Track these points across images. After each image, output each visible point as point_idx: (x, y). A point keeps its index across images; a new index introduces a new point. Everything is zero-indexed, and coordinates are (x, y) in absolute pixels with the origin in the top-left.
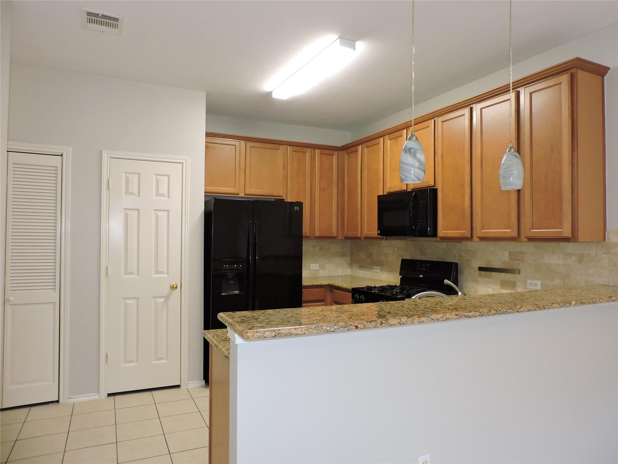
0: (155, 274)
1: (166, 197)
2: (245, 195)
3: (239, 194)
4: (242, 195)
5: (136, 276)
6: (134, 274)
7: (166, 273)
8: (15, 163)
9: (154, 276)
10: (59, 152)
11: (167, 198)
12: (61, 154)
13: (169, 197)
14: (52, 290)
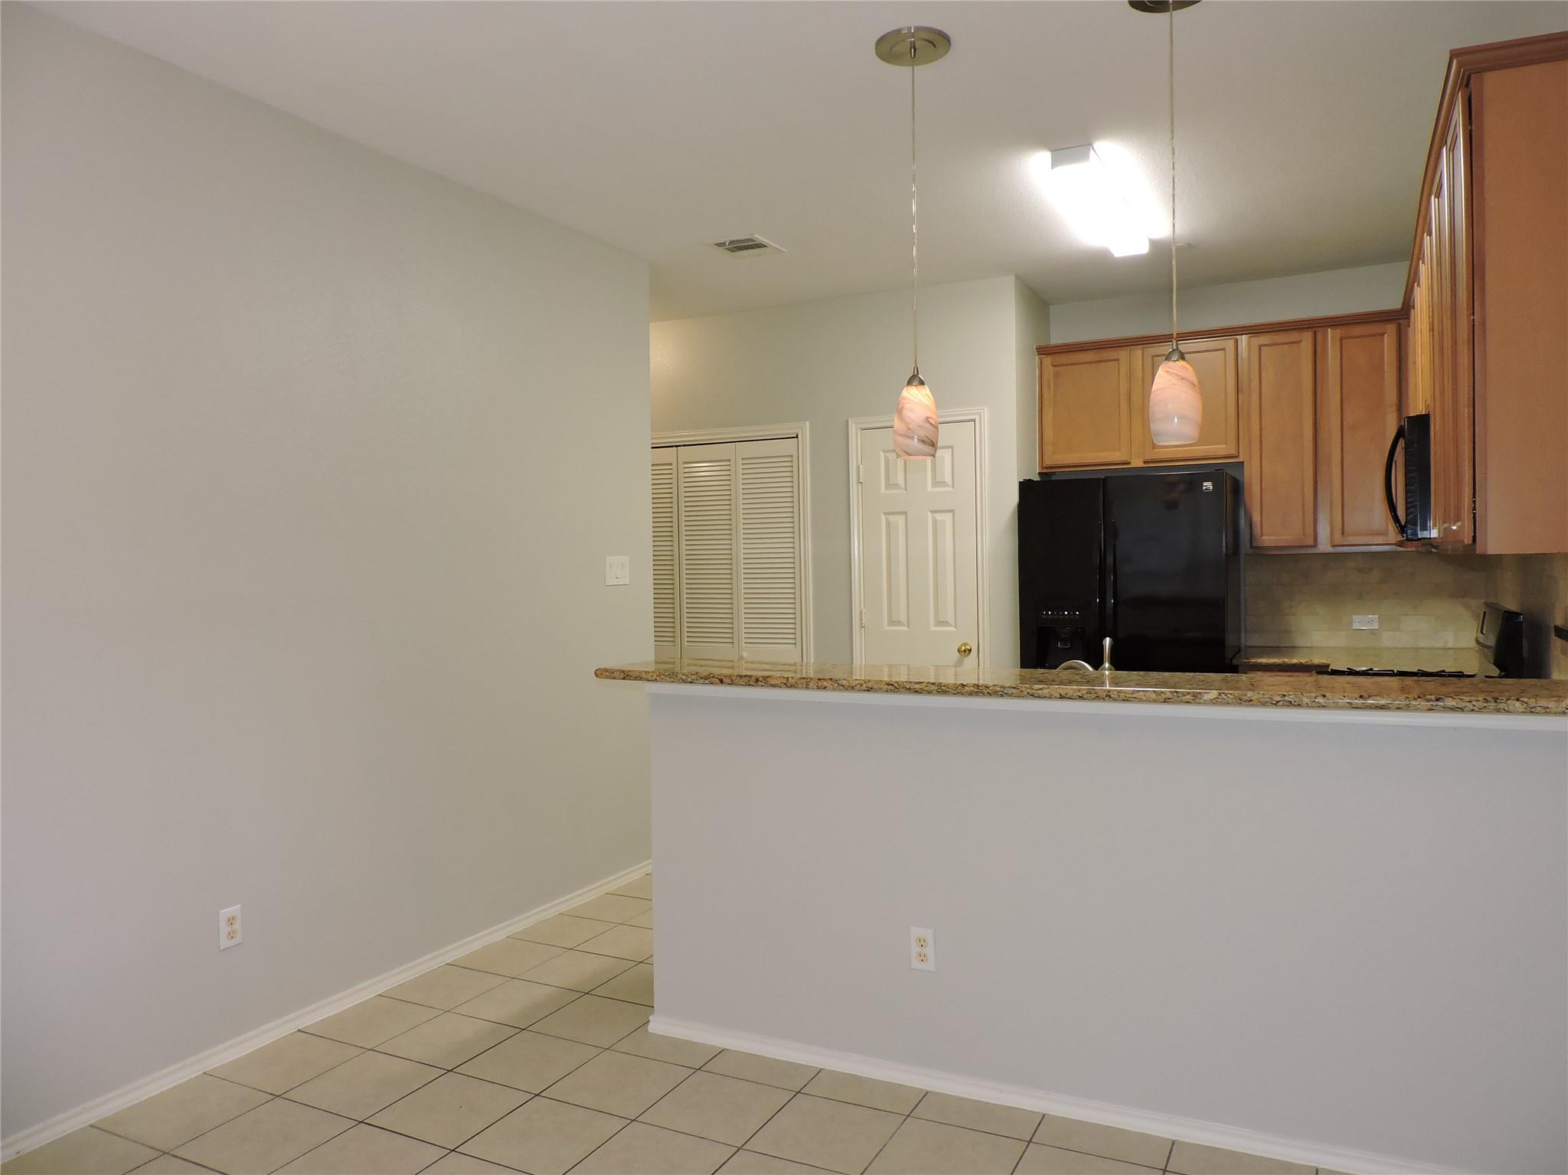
0: (935, 626)
1: (949, 486)
2: (1145, 463)
3: (1130, 463)
4: (1137, 463)
5: (905, 628)
6: (903, 625)
7: (953, 625)
8: (745, 457)
9: (933, 628)
10: (792, 432)
11: (951, 489)
12: (795, 436)
13: (953, 487)
14: (791, 646)
